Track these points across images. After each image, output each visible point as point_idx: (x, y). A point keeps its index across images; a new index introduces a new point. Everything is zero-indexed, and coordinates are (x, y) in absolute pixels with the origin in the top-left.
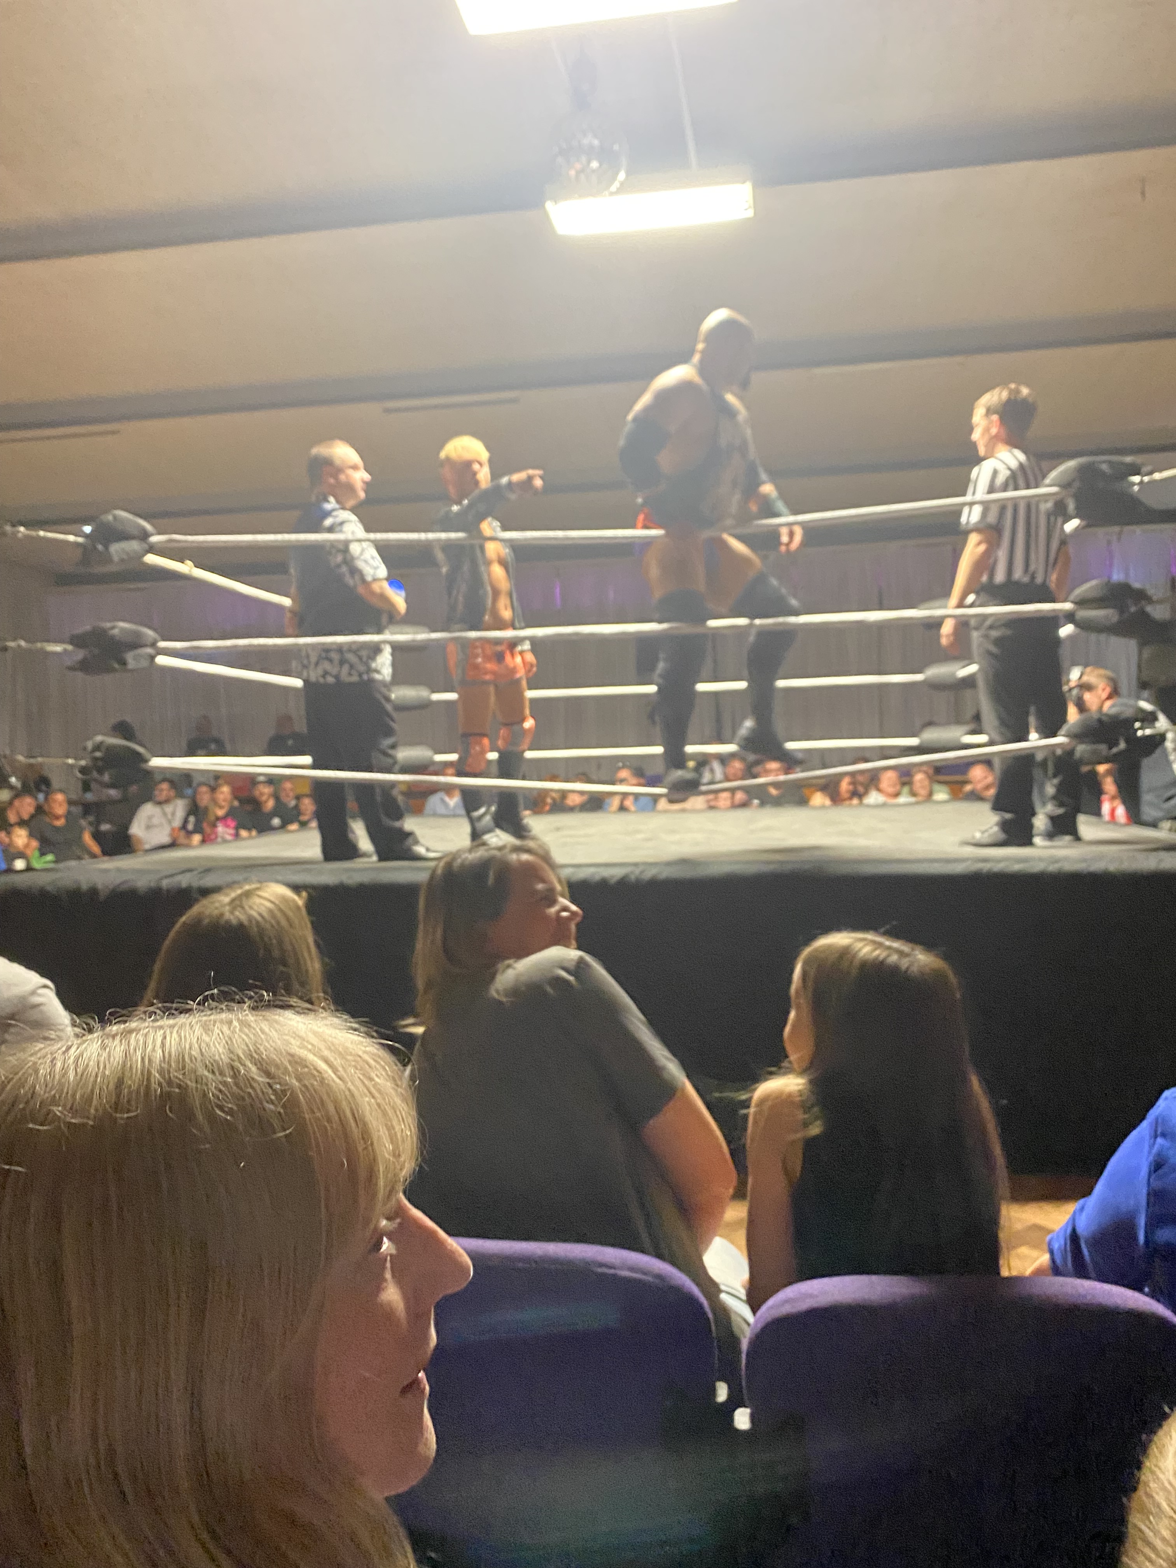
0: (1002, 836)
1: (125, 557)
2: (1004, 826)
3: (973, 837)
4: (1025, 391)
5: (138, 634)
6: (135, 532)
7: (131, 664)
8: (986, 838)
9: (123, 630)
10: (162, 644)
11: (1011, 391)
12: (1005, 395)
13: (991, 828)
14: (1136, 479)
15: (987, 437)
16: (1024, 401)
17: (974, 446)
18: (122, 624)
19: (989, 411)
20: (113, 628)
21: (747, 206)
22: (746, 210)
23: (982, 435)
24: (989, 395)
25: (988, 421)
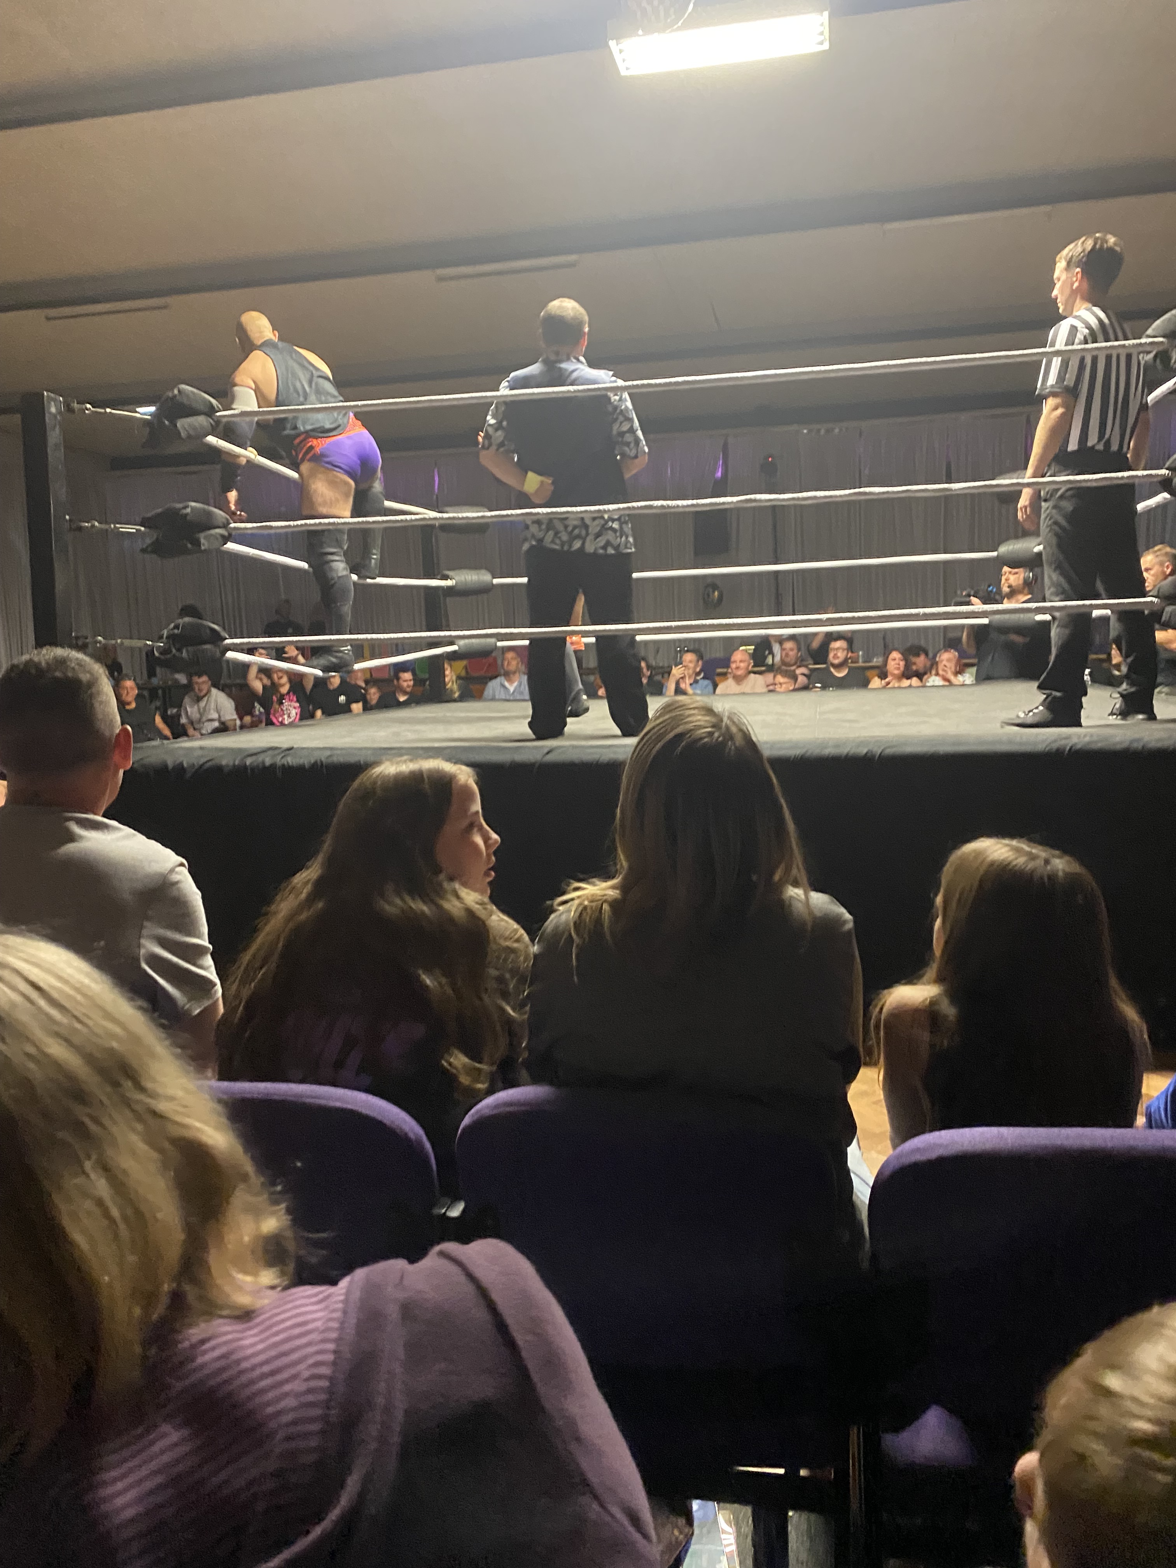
0: (1048, 716)
1: (192, 432)
2: (1051, 705)
3: (1018, 717)
4: (1112, 240)
5: (209, 514)
6: (202, 408)
7: (205, 544)
8: (1030, 719)
9: (194, 510)
11: (1096, 241)
12: (1089, 244)
13: (1037, 708)
15: (1067, 291)
16: (1111, 250)
17: (1054, 303)
18: (193, 504)
19: (1071, 264)
20: (186, 507)
21: (821, 38)
22: (821, 43)
23: (1062, 290)
24: (1071, 246)
25: (1070, 275)
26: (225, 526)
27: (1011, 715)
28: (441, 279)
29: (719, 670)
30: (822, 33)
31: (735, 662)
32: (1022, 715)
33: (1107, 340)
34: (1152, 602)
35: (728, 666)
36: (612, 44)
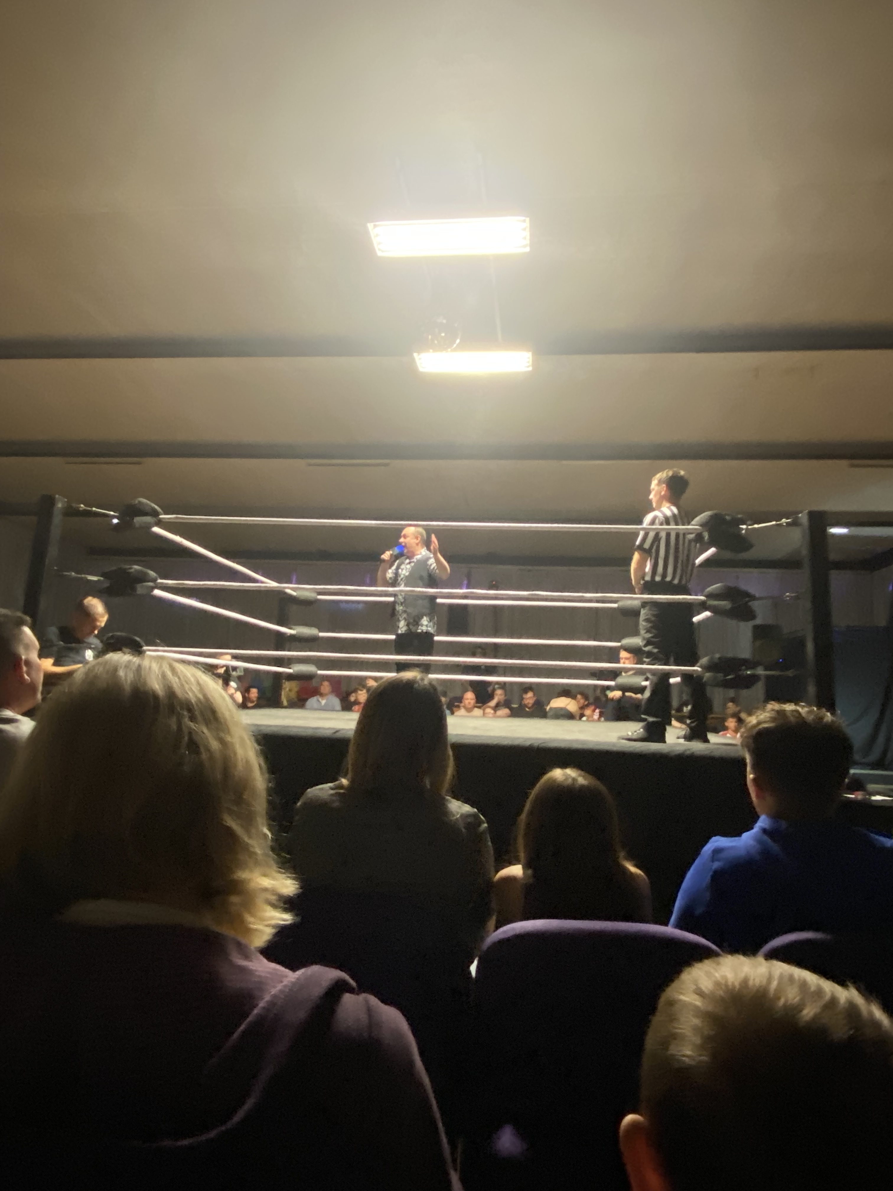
0: (645, 735)
1: (142, 526)
2: (647, 728)
3: (628, 735)
4: (682, 473)
5: (146, 574)
6: (151, 512)
7: (139, 591)
8: (635, 736)
9: (136, 570)
10: (159, 581)
11: (674, 472)
12: (670, 473)
13: (640, 730)
14: (744, 527)
15: (658, 497)
16: (682, 478)
17: (650, 502)
18: (136, 567)
19: (660, 482)
20: (131, 568)
21: (528, 364)
22: (528, 367)
23: (655, 495)
24: (660, 474)
25: (659, 488)
26: (154, 580)
27: (624, 734)
28: (310, 465)
29: (456, 704)
30: (528, 362)
31: (467, 699)
32: (630, 733)
33: (676, 525)
34: (697, 670)
35: (461, 702)
36: (415, 355)
